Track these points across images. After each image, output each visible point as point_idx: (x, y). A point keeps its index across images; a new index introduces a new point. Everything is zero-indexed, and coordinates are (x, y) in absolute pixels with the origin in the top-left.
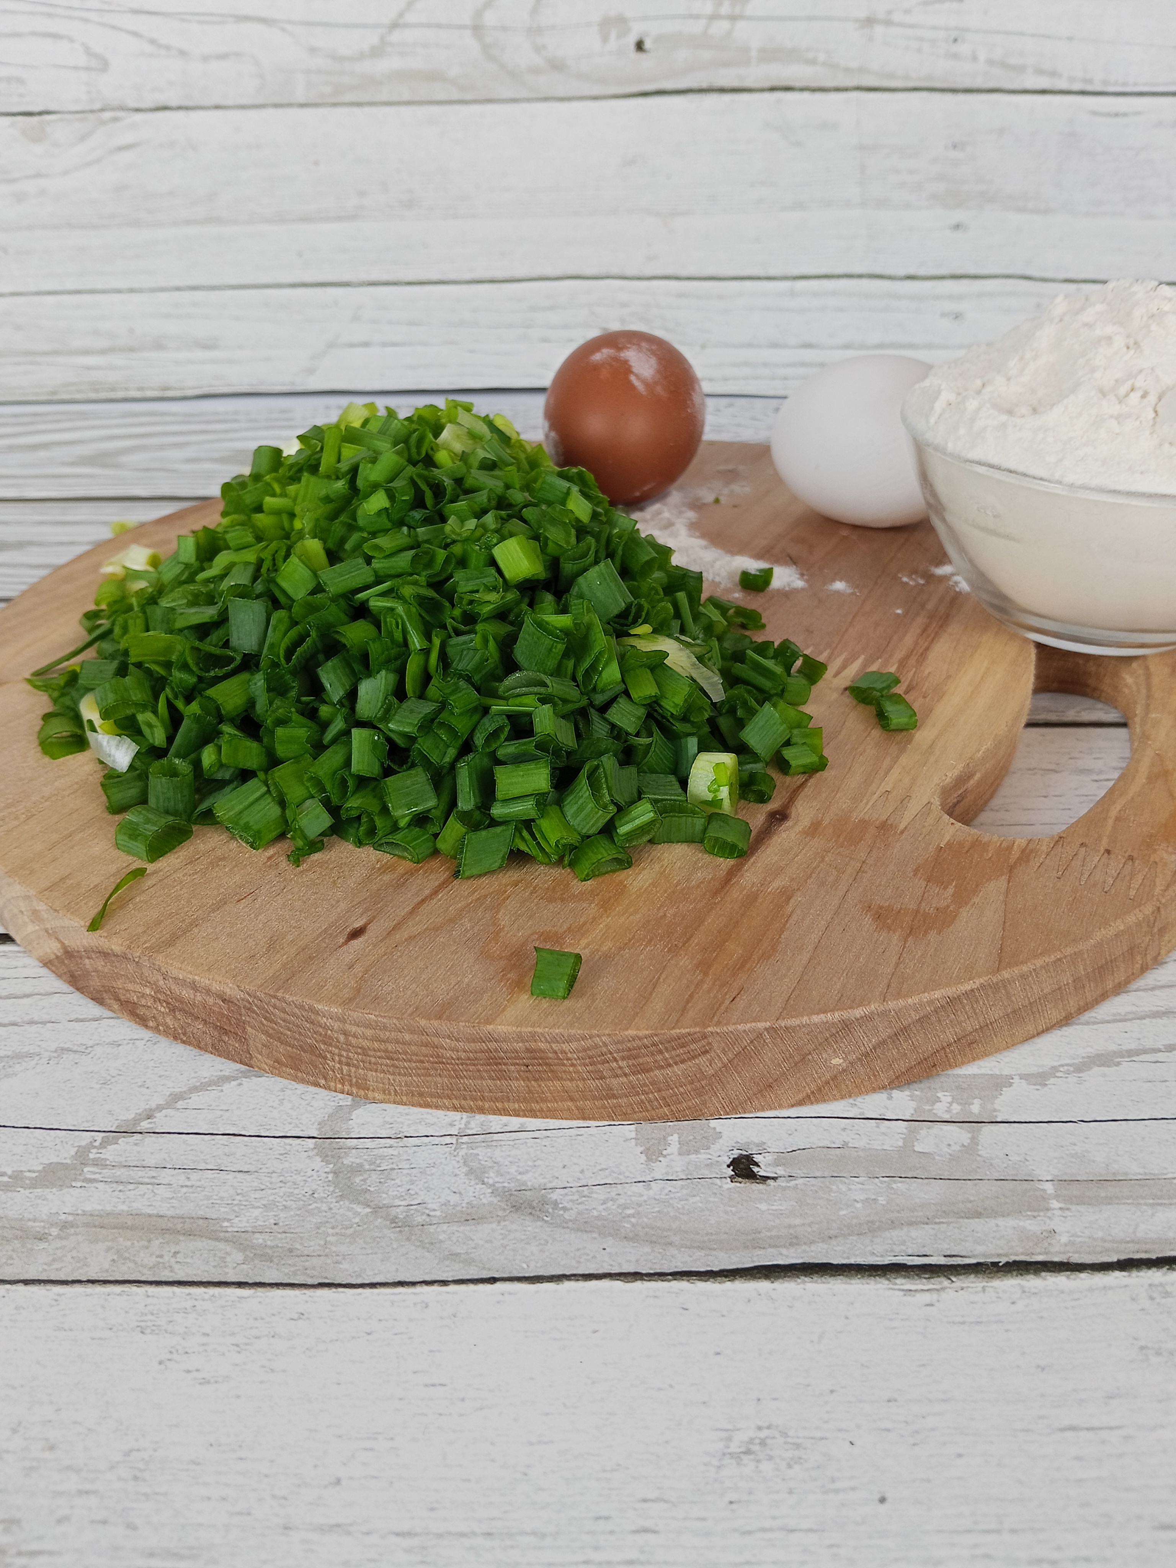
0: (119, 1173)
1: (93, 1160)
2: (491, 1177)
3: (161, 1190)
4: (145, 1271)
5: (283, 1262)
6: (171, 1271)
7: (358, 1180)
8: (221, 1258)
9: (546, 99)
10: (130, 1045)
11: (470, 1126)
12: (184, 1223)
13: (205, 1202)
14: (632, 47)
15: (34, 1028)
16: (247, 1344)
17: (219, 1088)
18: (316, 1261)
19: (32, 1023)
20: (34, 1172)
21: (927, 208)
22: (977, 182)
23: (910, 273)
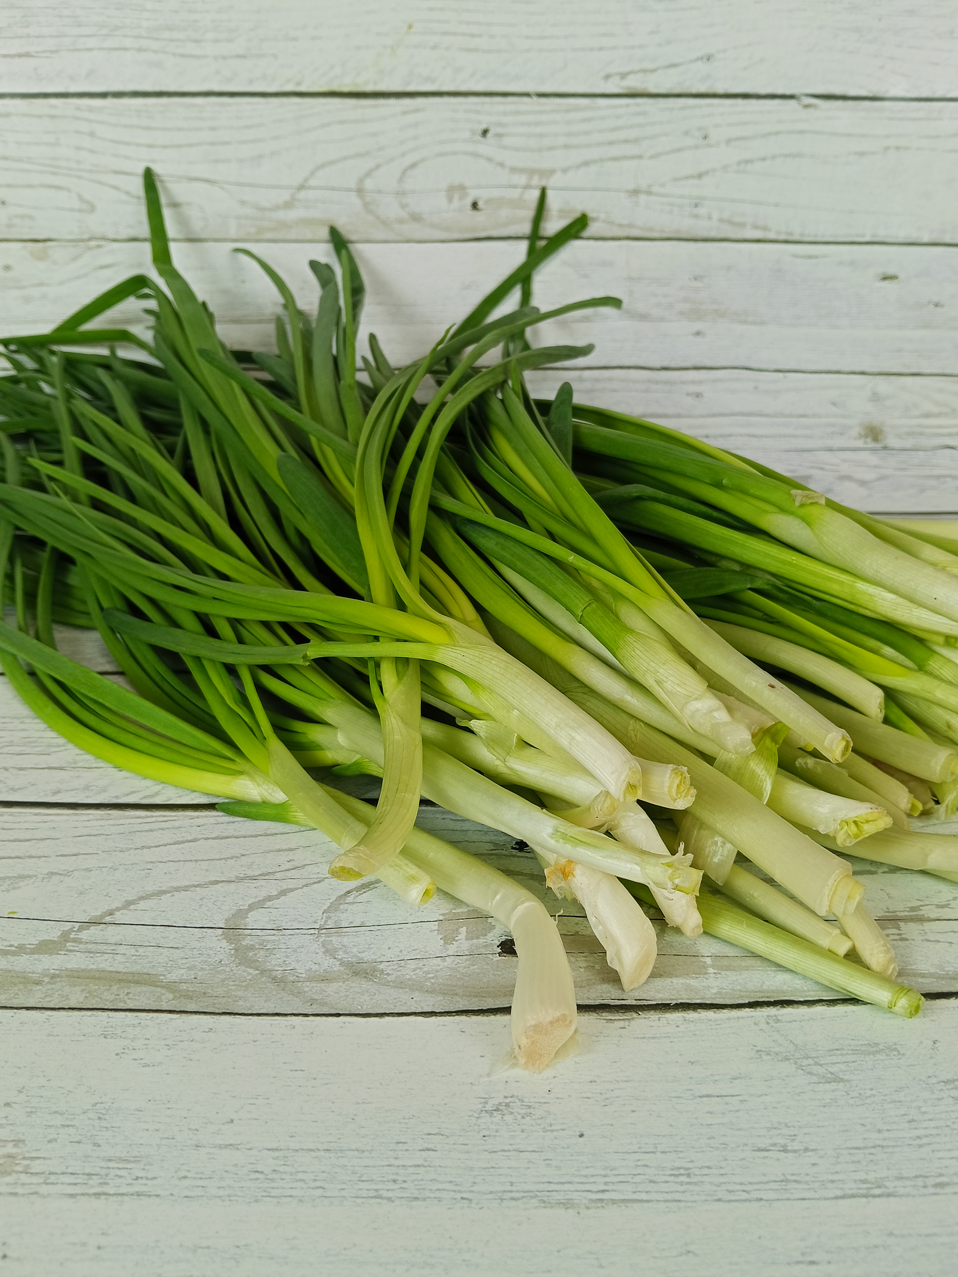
0: (90, 947)
1: (73, 938)
2: (341, 955)
3: (118, 957)
4: (107, 1003)
5: (199, 1000)
6: (125, 1003)
7: (251, 954)
8: (158, 996)
9: (408, 241)
10: (98, 871)
11: (327, 923)
12: (134, 976)
13: (148, 965)
14: (469, 207)
15: (32, 860)
16: (174, 1045)
17: (159, 898)
18: (220, 1000)
19: (31, 857)
20: (33, 945)
21: (676, 321)
22: (712, 303)
23: (665, 366)
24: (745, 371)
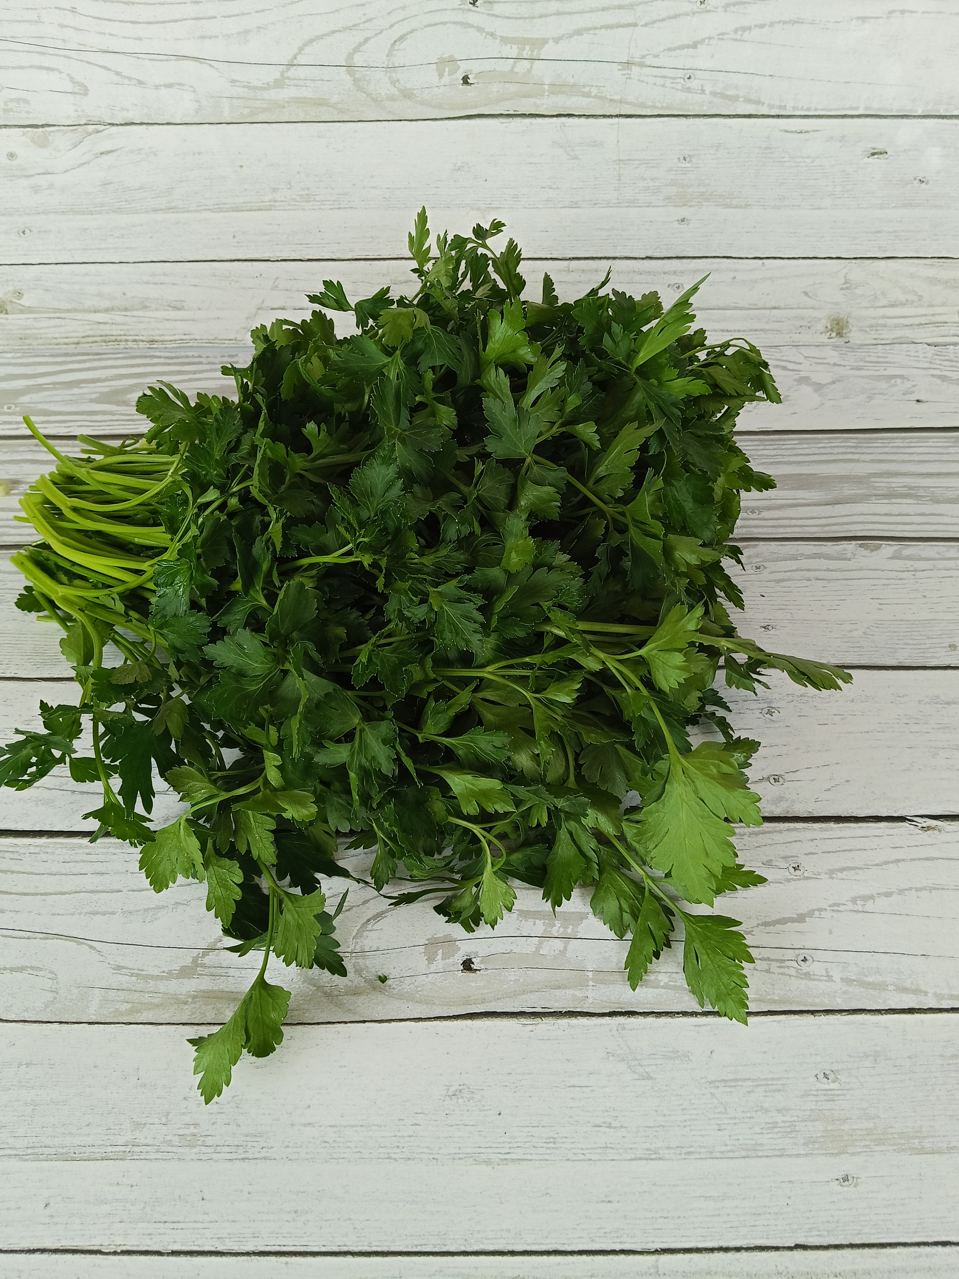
0: (211, 971)
1: (200, 964)
3: (230, 979)
9: (400, 120)
14: (460, 81)
20: (177, 970)
21: (663, 206)
22: (699, 185)
23: (649, 255)
24: (725, 260)
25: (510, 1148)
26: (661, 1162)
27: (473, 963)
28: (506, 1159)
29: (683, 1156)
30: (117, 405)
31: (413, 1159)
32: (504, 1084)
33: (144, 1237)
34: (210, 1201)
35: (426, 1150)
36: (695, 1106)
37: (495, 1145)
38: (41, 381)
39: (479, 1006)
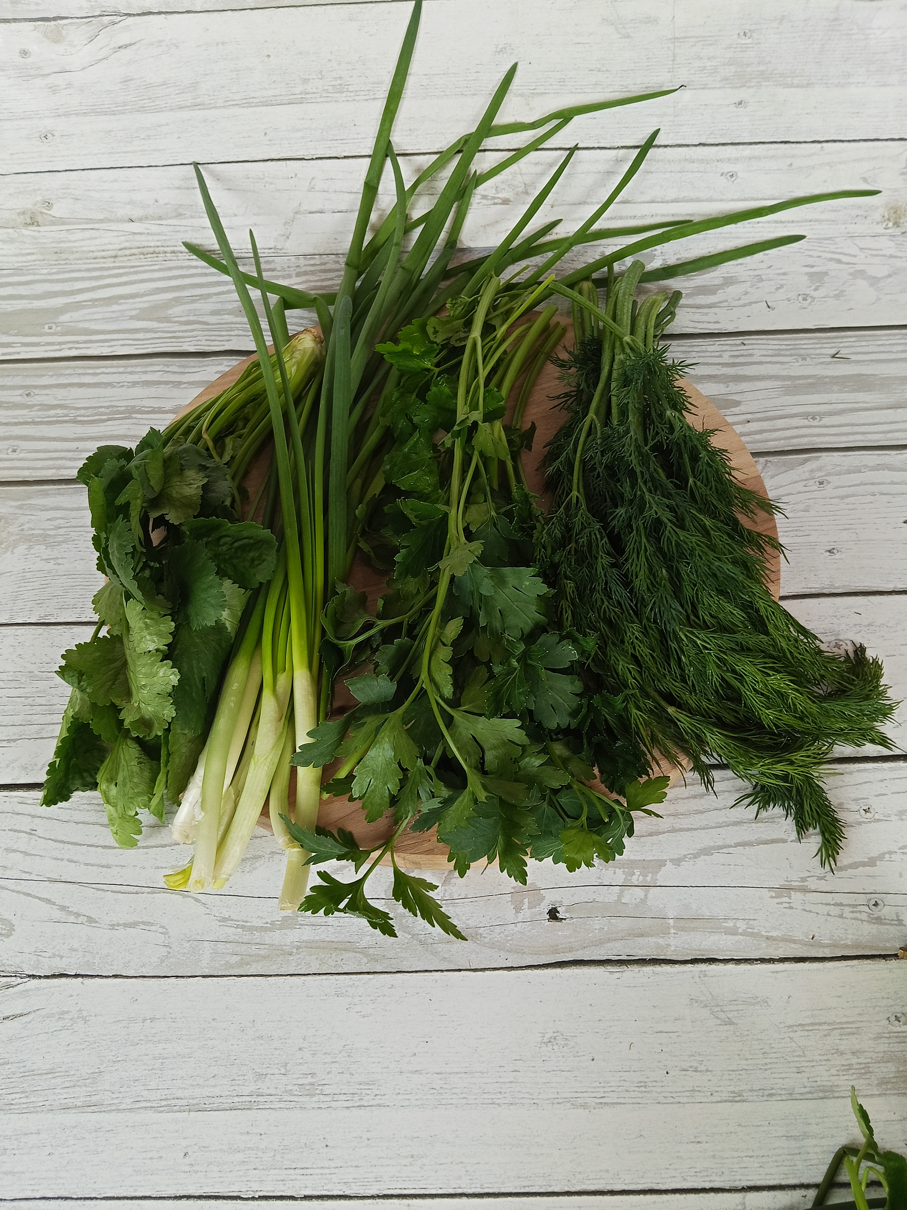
6: (342, 968)
8: (359, 961)
12: (341, 945)
16: (375, 1000)
20: (278, 921)
21: (720, 88)
22: (759, 63)
23: (703, 141)
24: (783, 145)
25: (604, 1092)
26: (744, 1103)
27: (558, 912)
28: (601, 1103)
29: (765, 1098)
30: (158, 322)
31: (516, 1104)
32: (596, 1031)
33: (278, 1183)
34: (333, 1147)
35: (527, 1096)
36: (775, 1050)
37: (590, 1090)
38: (79, 298)
39: (567, 954)
